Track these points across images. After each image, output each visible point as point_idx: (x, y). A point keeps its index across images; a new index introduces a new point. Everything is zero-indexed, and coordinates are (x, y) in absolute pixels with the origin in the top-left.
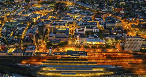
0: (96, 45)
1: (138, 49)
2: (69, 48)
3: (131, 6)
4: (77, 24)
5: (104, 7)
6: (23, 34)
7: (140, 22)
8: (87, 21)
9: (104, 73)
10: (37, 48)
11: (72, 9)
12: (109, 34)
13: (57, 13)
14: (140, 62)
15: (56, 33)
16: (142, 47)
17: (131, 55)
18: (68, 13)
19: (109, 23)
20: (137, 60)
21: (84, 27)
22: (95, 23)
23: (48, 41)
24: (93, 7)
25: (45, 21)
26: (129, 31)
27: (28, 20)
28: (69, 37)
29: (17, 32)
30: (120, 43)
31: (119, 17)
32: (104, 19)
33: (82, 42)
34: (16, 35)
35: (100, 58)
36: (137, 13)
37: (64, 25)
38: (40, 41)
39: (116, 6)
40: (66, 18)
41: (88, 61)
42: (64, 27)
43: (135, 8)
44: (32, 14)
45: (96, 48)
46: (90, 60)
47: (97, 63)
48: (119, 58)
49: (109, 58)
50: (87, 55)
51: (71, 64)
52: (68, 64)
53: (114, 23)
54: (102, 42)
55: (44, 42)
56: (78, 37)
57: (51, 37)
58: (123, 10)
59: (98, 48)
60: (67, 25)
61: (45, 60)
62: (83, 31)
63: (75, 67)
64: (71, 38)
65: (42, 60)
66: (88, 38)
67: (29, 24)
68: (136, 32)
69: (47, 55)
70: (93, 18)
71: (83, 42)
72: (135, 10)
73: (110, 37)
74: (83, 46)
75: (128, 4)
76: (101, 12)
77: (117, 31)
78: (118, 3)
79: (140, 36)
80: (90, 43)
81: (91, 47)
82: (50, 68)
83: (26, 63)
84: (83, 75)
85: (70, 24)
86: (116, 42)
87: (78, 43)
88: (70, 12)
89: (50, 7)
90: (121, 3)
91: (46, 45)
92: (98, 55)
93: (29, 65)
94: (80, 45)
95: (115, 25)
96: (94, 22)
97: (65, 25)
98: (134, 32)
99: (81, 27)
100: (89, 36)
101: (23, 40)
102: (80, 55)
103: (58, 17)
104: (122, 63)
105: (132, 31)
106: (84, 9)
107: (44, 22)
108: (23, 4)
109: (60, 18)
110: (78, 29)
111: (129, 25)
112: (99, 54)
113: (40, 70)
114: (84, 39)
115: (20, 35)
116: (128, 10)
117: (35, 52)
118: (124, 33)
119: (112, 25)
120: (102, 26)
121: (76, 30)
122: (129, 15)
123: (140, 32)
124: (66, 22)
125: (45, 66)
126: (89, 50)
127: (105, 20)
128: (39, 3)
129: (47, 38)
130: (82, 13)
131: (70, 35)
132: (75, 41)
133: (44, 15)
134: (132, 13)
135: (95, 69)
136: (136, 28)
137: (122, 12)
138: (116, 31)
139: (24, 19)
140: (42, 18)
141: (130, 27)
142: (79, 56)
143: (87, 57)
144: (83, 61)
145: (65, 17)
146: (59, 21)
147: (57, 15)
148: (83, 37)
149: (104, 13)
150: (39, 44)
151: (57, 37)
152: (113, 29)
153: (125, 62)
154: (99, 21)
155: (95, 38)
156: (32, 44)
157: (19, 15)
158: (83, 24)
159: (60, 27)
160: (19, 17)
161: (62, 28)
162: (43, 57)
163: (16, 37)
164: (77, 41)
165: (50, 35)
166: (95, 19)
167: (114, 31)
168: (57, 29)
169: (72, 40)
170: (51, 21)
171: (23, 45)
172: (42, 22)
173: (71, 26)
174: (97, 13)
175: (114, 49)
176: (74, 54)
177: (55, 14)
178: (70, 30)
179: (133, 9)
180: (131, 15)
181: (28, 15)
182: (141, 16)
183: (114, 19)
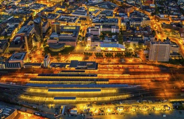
0: (112, 52)
1: (166, 59)
2: (74, 56)
4: (92, 20)
6: (14, 33)
7: (174, 20)
8: (106, 17)
9: (116, 97)
10: (29, 56)
12: (132, 35)
13: (68, 3)
14: (167, 78)
15: (61, 34)
16: (172, 56)
17: (157, 68)
18: (83, 4)
19: (135, 21)
20: (163, 76)
21: (99, 26)
22: (116, 19)
23: (47, 45)
25: (49, 14)
26: (158, 32)
27: (26, 12)
28: (78, 40)
29: (6, 30)
30: (145, 50)
31: (148, 13)
32: (129, 15)
33: (94, 48)
36: (171, 8)
37: (73, 21)
38: (35, 45)
40: (78, 12)
41: (97, 77)
42: (74, 24)
44: (33, 4)
45: (111, 57)
47: (109, 80)
48: (139, 73)
50: (97, 69)
53: (140, 20)
54: (120, 48)
55: (42, 46)
56: (89, 41)
57: (52, 39)
58: (154, 2)
59: (114, 56)
60: (79, 22)
61: (36, 75)
62: (98, 31)
63: (78, 87)
64: (81, 41)
65: (31, 76)
66: (103, 42)
67: (25, 19)
68: (167, 33)
69: (40, 67)
70: (115, 13)
71: (96, 47)
72: (168, 4)
73: (132, 40)
74: (95, 53)
76: (127, 5)
77: (143, 32)
79: (171, 40)
80: (104, 49)
81: (106, 55)
82: (40, 89)
83: (7, 81)
84: (86, 101)
85: (82, 21)
86: (140, 48)
87: (89, 48)
88: (86, 3)
91: (43, 51)
93: (10, 84)
94: (91, 52)
95: (142, 24)
96: (115, 18)
97: (75, 22)
98: (164, 35)
99: (96, 26)
100: (105, 38)
101: (10, 43)
102: (88, 68)
103: (68, 9)
104: (143, 81)
105: (161, 33)
107: (48, 16)
109: (72, 11)
110: (92, 28)
111: (159, 23)
112: (114, 66)
113: (25, 91)
114: (98, 44)
115: (9, 35)
117: (23, 63)
118: (151, 35)
119: (138, 23)
120: (125, 24)
121: (88, 28)
122: (160, 10)
123: (172, 34)
124: (78, 17)
125: (34, 86)
126: (102, 60)
127: (130, 16)
129: (46, 41)
130: (102, 5)
131: (80, 36)
132: (85, 46)
133: (50, 5)
134: (165, 7)
135: (105, 89)
137: (153, 6)
138: (141, 32)
139: (20, 11)
140: (47, 11)
141: (161, 26)
142: (86, 68)
143: (96, 70)
144: (89, 77)
145: (78, 10)
146: (69, 15)
147: (68, 7)
148: (97, 40)
149: (130, 6)
150: (33, 49)
151: (60, 40)
152: (138, 30)
153: (148, 78)
154: (122, 17)
155: (112, 42)
156: (23, 49)
157: (15, 4)
158: (100, 21)
159: (68, 25)
160: (14, 8)
161: (71, 26)
162: (34, 71)
163: (2, 38)
164: (87, 46)
165: (52, 36)
166: (118, 14)
167: (139, 32)
168: (63, 28)
169: (81, 43)
170: (57, 15)
171: (9, 51)
172: (45, 17)
173: (83, 22)
174: (121, 5)
175: (135, 58)
176: (79, 67)
177: (66, 5)
178: (81, 29)
179: (166, 2)
180: (163, 10)
181: (29, 6)
182: (175, 12)
183: (142, 14)
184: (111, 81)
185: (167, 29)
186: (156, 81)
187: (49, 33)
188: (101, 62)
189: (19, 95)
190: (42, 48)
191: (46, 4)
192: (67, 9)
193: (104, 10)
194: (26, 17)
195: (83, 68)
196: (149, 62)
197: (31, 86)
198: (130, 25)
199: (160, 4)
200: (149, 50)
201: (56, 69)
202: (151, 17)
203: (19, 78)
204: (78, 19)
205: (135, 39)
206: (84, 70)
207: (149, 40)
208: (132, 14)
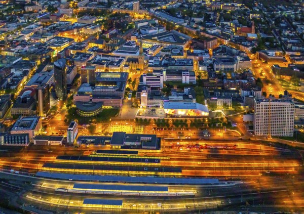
0: (185, 119)
1: (288, 130)
2: (119, 124)
3: (273, 22)
4: (148, 62)
5: (214, 25)
6: (21, 85)
7: (294, 59)
8: (172, 57)
9: (196, 204)
10: (43, 123)
11: (142, 27)
12: (220, 88)
13: (108, 36)
14: (293, 170)
15: (96, 85)
16: (299, 125)
17: (271, 149)
18: (132, 37)
19: (222, 62)
20: (285, 164)
21: (161, 71)
22: (188, 60)
23: (73, 106)
24: (189, 23)
25: (78, 54)
26: (267, 82)
27: (41, 52)
28: (125, 97)
29: (9, 79)
30: (245, 114)
31: (246, 48)
32: (211, 53)
34: (4, 87)
35: (192, 154)
36: (286, 39)
37: (117, 65)
38: (54, 105)
39: (240, 22)
40: (125, 49)
41: (159, 164)
42: (117, 69)
43: (283, 27)
44: (53, 38)
45: (184, 127)
46: (166, 160)
47: (183, 171)
48: (238, 158)
49: (213, 156)
50: (159, 148)
51: (115, 172)
52: (107, 172)
53: (232, 61)
54: (199, 111)
55: (65, 107)
56: (144, 97)
57: (82, 94)
58: (254, 31)
59: (189, 125)
60: (126, 66)
61: (53, 159)
62: (159, 80)
63: (125, 183)
64: (129, 99)
65: (45, 158)
66: (168, 99)
67: (39, 62)
68: (284, 84)
69: (61, 142)
70: (188, 49)
71: (156, 108)
72: (280, 32)
73: (220, 97)
74: (155, 120)
75: (267, 19)
76: (207, 35)
77: (239, 82)
78: (245, 15)
79: (293, 96)
80: (171, 113)
81: (174, 124)
82: (60, 183)
84: (141, 209)
85: (131, 63)
86: (236, 112)
87: (145, 111)
88: (137, 34)
89: (97, 22)
90: (251, 15)
91: (66, 116)
92: (189, 146)
93: (10, 172)
94: (148, 118)
95: (235, 67)
96: (188, 58)
97: (119, 66)
98: (279, 87)
99: (155, 71)
100: (172, 93)
101: (15, 102)
102: (143, 147)
103: (109, 45)
105: (273, 83)
106: (169, 27)
107: (75, 57)
108: (40, 15)
109: (114, 48)
110: (148, 75)
111: (268, 66)
112: (191, 143)
113: (34, 186)
114: (160, 102)
115: (13, 87)
116: (265, 32)
117: (33, 135)
119: (229, 67)
120: (205, 68)
121: (142, 76)
122: (267, 43)
123: (295, 85)
124: (124, 57)
125: (50, 177)
126: (167, 132)
127: (213, 55)
128: (76, 14)
129: (72, 98)
130: (164, 37)
131: (128, 89)
132: (137, 107)
133: (79, 39)
134: (275, 37)
135: (175, 188)
136: (283, 75)
137: (252, 36)
138: (235, 82)
139: (32, 50)
140: (74, 48)
141: (271, 71)
142: (140, 147)
143: (158, 151)
144: (146, 164)
145: (124, 46)
146: (109, 54)
147: (107, 42)
148: (157, 97)
149: (211, 37)
150: (50, 112)
151: (95, 96)
152: (230, 78)
153: (256, 168)
154: (199, 55)
155: (184, 99)
156: (35, 111)
157: (25, 39)
158: (162, 64)
159: (108, 70)
160: (24, 45)
161: (113, 73)
162: (50, 150)
163: (3, 93)
164: (141, 107)
165: (81, 90)
166: (192, 51)
167: (232, 81)
168: (100, 75)
169: (130, 102)
170: (91, 55)
171: (12, 115)
172: (71, 58)
173: (133, 66)
174: (197, 37)
175: (229, 130)
176: (128, 143)
177: (105, 38)
178: (129, 78)
179: (277, 30)
180: (272, 42)
181: (45, 41)
182: (295, 46)
183: (234, 51)
184: (186, 172)
185: (284, 76)
186: (273, 174)
187: (76, 85)
188: (167, 136)
189: (23, 193)
190: (64, 110)
191: (72, 37)
192: (106, 45)
193: (168, 45)
194: (41, 59)
195: (134, 146)
196: (255, 137)
197: (45, 178)
198: (214, 70)
199: (265, 33)
200: (253, 115)
201: (87, 148)
202: (252, 56)
203: (25, 161)
204: (125, 60)
205: (225, 94)
206: (136, 150)
207: (252, 96)
208: (218, 51)
